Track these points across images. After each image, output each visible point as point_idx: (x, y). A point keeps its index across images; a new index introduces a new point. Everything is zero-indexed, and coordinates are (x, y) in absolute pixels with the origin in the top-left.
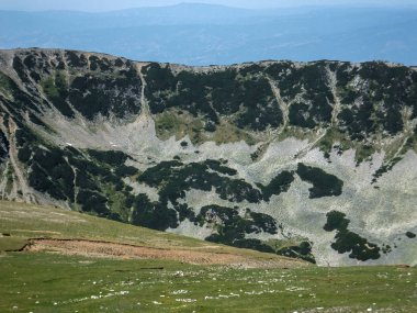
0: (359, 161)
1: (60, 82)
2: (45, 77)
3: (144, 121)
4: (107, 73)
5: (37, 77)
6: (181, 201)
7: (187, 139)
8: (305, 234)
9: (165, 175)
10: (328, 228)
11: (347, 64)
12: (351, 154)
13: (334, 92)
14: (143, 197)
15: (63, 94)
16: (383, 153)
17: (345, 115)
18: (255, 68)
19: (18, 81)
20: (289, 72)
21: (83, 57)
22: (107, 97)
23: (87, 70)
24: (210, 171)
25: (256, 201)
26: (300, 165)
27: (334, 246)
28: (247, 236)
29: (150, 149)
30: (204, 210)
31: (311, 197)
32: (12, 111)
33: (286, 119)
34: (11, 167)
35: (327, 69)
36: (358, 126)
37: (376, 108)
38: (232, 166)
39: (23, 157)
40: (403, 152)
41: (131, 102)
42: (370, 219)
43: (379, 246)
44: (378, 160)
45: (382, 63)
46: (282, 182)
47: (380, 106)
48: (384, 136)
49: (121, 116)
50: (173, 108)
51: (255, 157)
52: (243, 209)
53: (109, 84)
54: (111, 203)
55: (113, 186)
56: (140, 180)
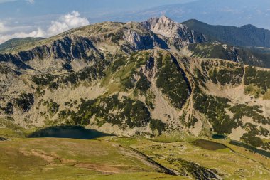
1: (215, 71)
2: (211, 69)
4: (232, 69)
5: (208, 69)
6: (240, 119)
7: (253, 96)
14: (229, 116)
19: (201, 70)
23: (225, 67)
25: (265, 124)
28: (257, 136)
30: (246, 124)
32: (195, 81)
34: (190, 100)
38: (263, 109)
41: (238, 79)
49: (233, 84)
50: (252, 84)
53: (232, 72)
54: (218, 116)
55: (220, 111)
56: (230, 110)
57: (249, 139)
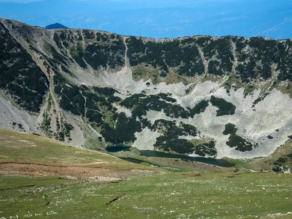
0: (246, 94)
1: (79, 48)
2: (71, 45)
3: (126, 71)
4: (106, 43)
5: (66, 45)
6: (144, 117)
7: (149, 81)
8: (212, 136)
9: (135, 102)
10: (225, 133)
11: (242, 38)
12: (241, 90)
13: (234, 54)
14: (123, 114)
15: (81, 54)
16: (260, 90)
17: (240, 68)
18: (190, 40)
19: (56, 47)
20: (209, 42)
21: (92, 33)
22: (106, 56)
23: (95, 41)
24: (161, 100)
25: (186, 117)
26: (212, 97)
27: (228, 143)
28: (180, 137)
29: (129, 87)
30: (156, 122)
31: (217, 115)
32: (52, 65)
33: (206, 70)
34: (50, 97)
35: (231, 41)
36: (247, 75)
37: (257, 64)
38: (174, 97)
39: (57, 91)
40: (270, 90)
41: (119, 59)
42: (249, 128)
43: (252, 143)
44: (257, 94)
45: (262, 38)
46: (201, 106)
47: (259, 63)
48: (261, 80)
49: (113, 67)
50: (143, 63)
51: (187, 92)
52: (178, 122)
53: (107, 49)
54: (105, 117)
55: (107, 108)
56: (122, 104)
57: (170, 145)
